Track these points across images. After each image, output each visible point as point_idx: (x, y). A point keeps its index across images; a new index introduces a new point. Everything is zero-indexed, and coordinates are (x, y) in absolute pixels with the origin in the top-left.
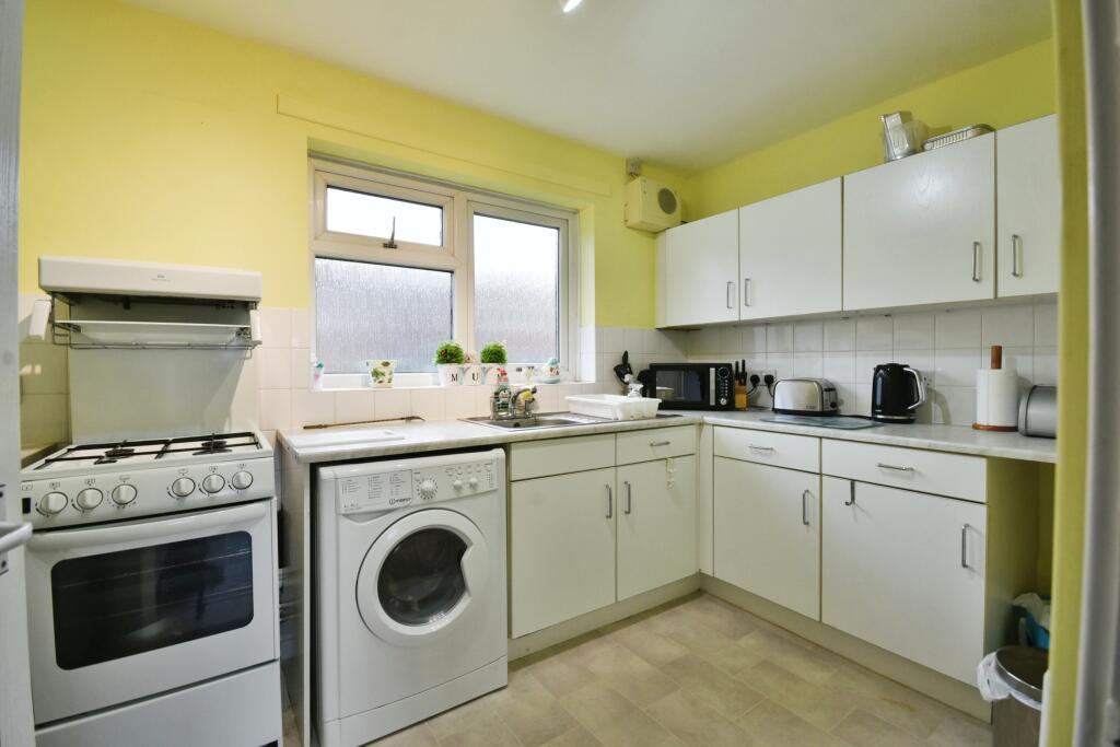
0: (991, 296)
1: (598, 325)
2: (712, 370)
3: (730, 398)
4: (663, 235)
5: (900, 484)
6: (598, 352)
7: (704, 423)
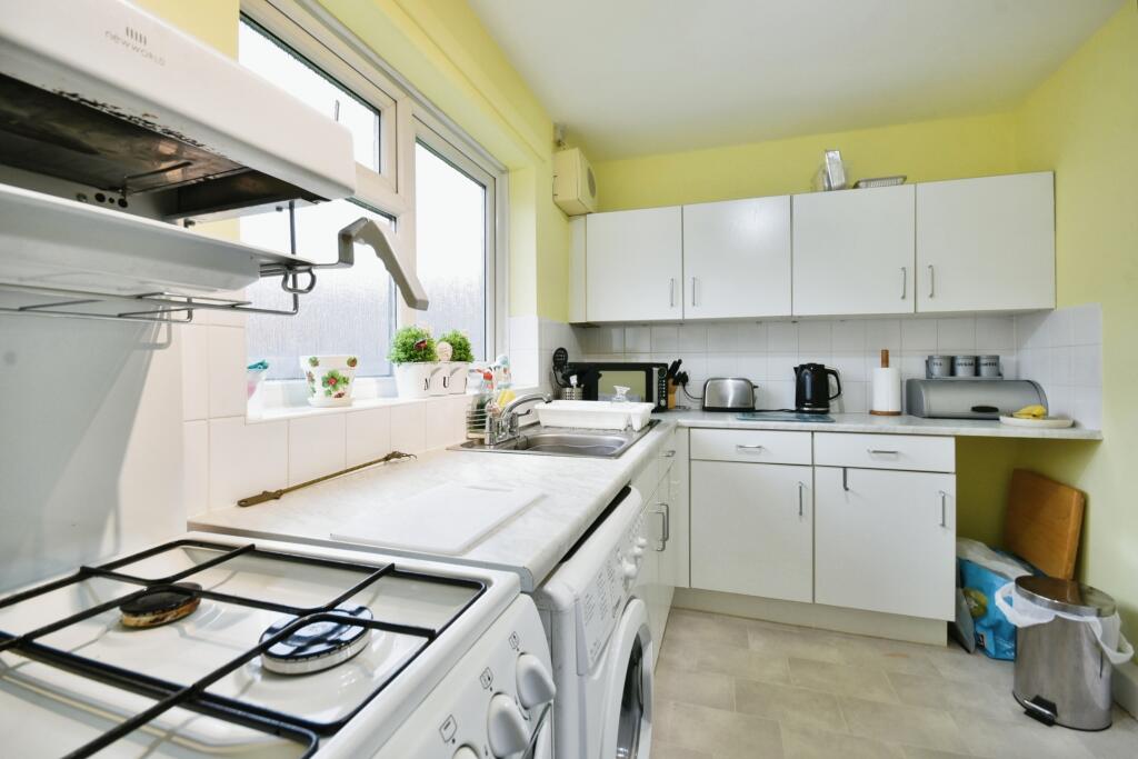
0: (913, 311)
1: (539, 314)
2: (655, 370)
3: (666, 398)
4: (582, 219)
5: (887, 465)
6: (540, 349)
7: (678, 427)
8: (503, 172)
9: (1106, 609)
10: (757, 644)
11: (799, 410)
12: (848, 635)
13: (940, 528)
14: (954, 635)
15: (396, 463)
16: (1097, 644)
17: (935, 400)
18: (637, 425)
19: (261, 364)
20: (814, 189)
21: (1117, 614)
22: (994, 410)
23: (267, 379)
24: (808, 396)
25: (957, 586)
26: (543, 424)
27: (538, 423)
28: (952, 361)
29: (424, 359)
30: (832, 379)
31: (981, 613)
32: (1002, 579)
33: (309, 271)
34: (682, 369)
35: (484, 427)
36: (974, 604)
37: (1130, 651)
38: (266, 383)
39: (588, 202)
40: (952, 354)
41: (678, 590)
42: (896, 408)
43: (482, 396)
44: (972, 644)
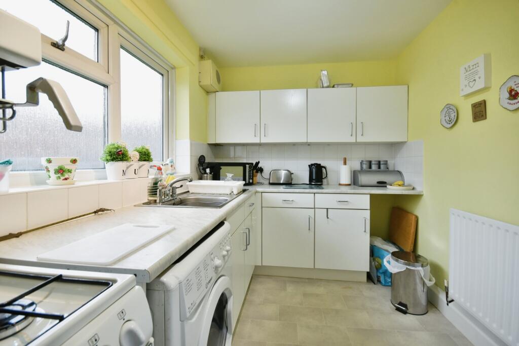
0: (355, 141)
1: (191, 139)
2: (247, 166)
3: (253, 179)
4: (214, 94)
5: (344, 207)
6: (191, 156)
7: (257, 192)
8: (172, 68)
9: (425, 264)
10: (290, 288)
11: (310, 184)
12: (328, 281)
13: (364, 233)
14: (369, 277)
15: (102, 214)
16: (422, 278)
17: (364, 179)
18: (235, 192)
19: (7, 162)
20: (317, 87)
21: (429, 266)
22: (385, 183)
23: (12, 171)
24: (314, 177)
25: (370, 256)
26: (191, 192)
27: (188, 192)
28: (370, 162)
29: (122, 160)
30: (324, 170)
31: (379, 267)
32: (387, 253)
33: (11, 107)
34: (260, 165)
35: (156, 194)
36: (377, 263)
37: (434, 281)
38: (11, 173)
39: (216, 86)
40: (370, 160)
41: (256, 267)
42: (349, 183)
43: (156, 179)
44: (376, 280)
